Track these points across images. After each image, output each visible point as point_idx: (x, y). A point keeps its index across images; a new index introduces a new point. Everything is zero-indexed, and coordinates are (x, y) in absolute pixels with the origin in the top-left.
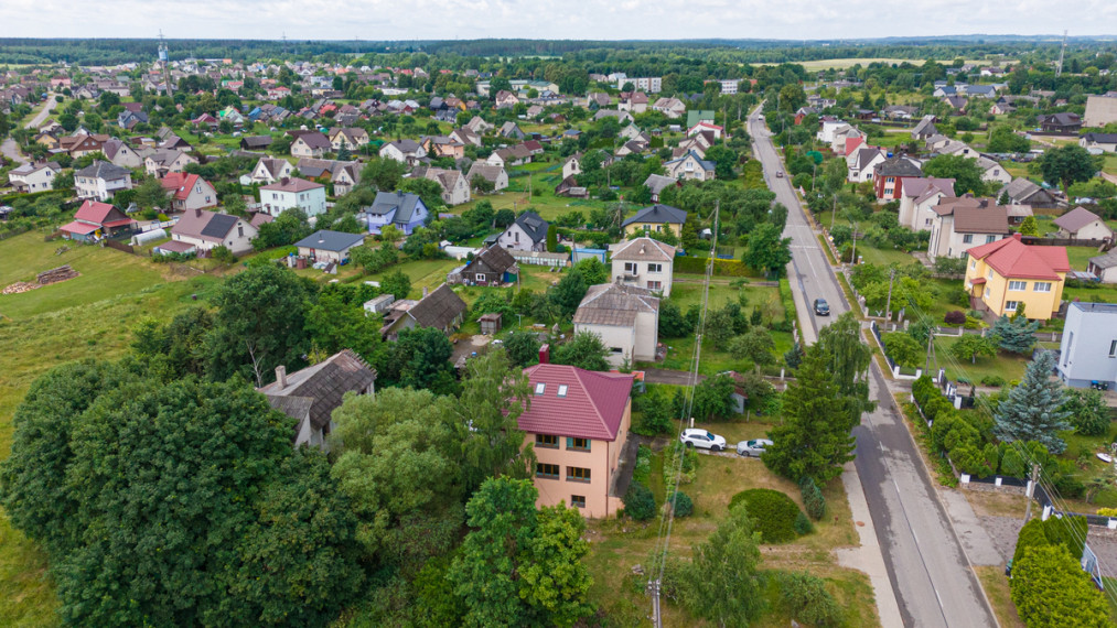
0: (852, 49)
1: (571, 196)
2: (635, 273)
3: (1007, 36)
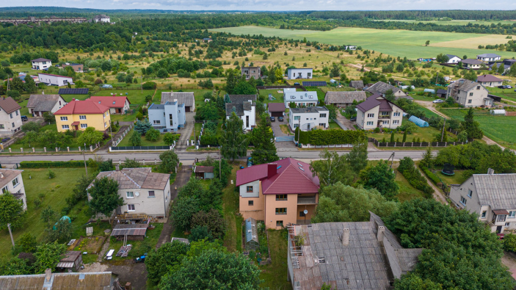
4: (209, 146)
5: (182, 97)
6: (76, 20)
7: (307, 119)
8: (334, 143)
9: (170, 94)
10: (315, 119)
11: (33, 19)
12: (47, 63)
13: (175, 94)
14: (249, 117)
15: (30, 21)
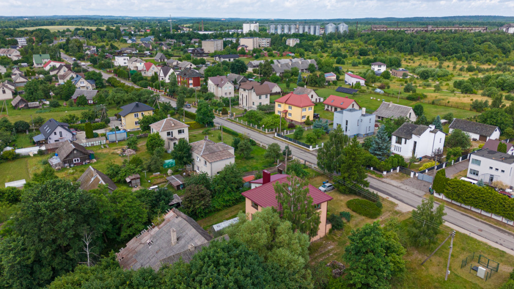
0: (52, 21)
1: (29, 108)
2: (172, 136)
3: (109, 16)
4: (372, 168)
5: (398, 109)
6: (474, 29)
7: (491, 168)
8: (471, 204)
9: (389, 105)
10: (503, 171)
11: (430, 28)
12: (382, 66)
13: (393, 106)
14: (417, 143)
15: (426, 29)
